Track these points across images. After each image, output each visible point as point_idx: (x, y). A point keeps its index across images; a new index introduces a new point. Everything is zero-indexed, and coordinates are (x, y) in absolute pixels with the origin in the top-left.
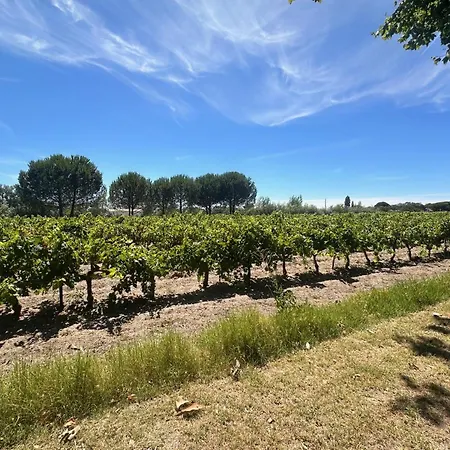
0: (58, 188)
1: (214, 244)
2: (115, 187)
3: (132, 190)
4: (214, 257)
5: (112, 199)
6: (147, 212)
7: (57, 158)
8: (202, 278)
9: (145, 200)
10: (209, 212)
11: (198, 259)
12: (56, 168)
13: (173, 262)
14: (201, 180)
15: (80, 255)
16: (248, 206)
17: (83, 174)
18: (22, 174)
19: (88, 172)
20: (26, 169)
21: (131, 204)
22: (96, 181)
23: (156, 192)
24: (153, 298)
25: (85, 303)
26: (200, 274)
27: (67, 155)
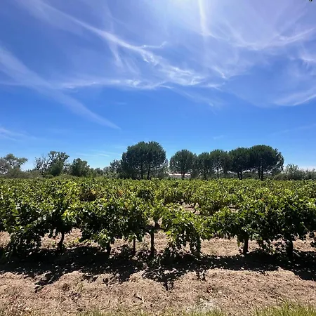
0: (142, 161)
1: (253, 213)
2: (173, 160)
3: (184, 161)
4: (254, 226)
5: (171, 167)
6: (194, 176)
7: (142, 144)
8: (242, 244)
9: (193, 168)
10: (241, 177)
11: (238, 227)
12: (141, 150)
13: (216, 227)
14: (233, 153)
15: (148, 214)
16: (276, 172)
17: (155, 153)
18: (124, 155)
19: (157, 151)
20: (126, 151)
21: (183, 171)
22: (162, 157)
23: (200, 162)
24: (199, 257)
25: (149, 251)
26: (240, 240)
27: (147, 142)
